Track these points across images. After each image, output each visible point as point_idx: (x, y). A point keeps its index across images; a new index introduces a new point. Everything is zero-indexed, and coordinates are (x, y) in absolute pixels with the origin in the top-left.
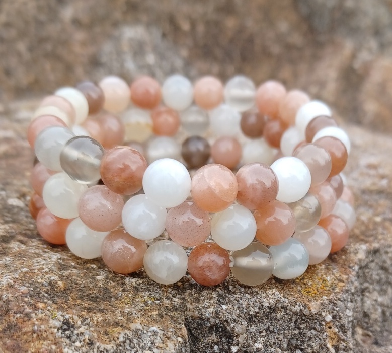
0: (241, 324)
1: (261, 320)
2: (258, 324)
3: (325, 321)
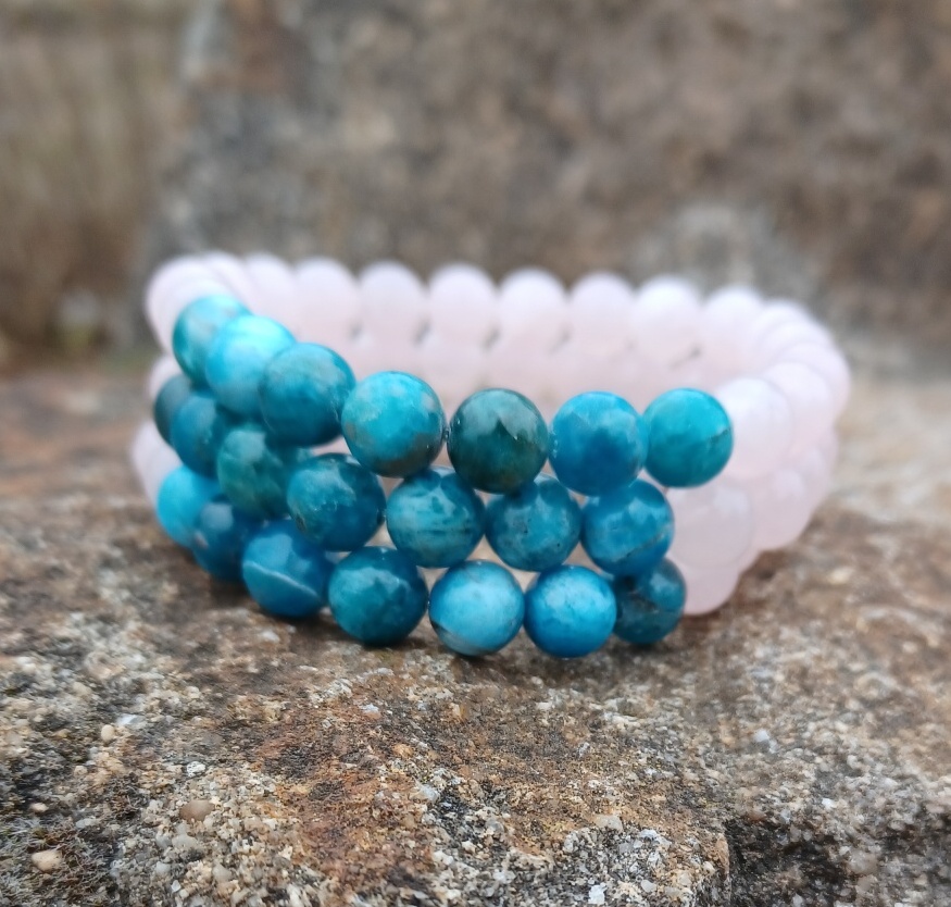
0: (867, 851)
2: (910, 857)
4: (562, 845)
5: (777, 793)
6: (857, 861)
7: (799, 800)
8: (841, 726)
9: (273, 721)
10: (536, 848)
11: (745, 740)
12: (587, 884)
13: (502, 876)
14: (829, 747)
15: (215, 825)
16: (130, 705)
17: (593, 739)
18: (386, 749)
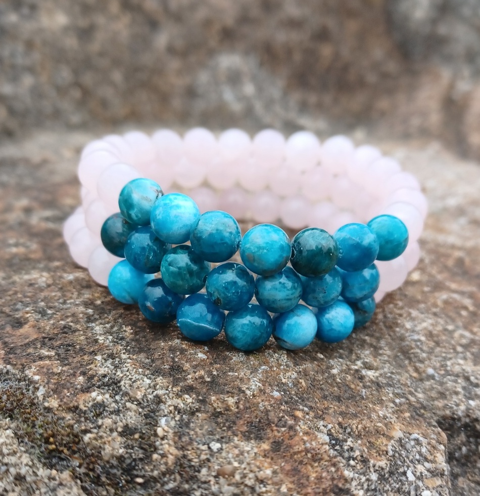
4: (387, 452)
5: (452, 402)
7: (462, 404)
8: (461, 362)
9: (234, 409)
10: (378, 457)
11: (424, 375)
12: (405, 470)
13: (374, 477)
14: (460, 373)
15: (241, 478)
16: (158, 411)
17: (365, 387)
18: (292, 415)
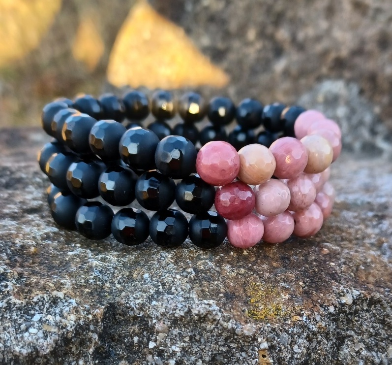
0: (164, 323)
1: (186, 326)
2: (183, 329)
3: (259, 347)
4: (33, 298)
6: (159, 326)
8: (178, 277)
10: (22, 298)
12: (35, 313)
14: (168, 283)
17: (79, 267)
